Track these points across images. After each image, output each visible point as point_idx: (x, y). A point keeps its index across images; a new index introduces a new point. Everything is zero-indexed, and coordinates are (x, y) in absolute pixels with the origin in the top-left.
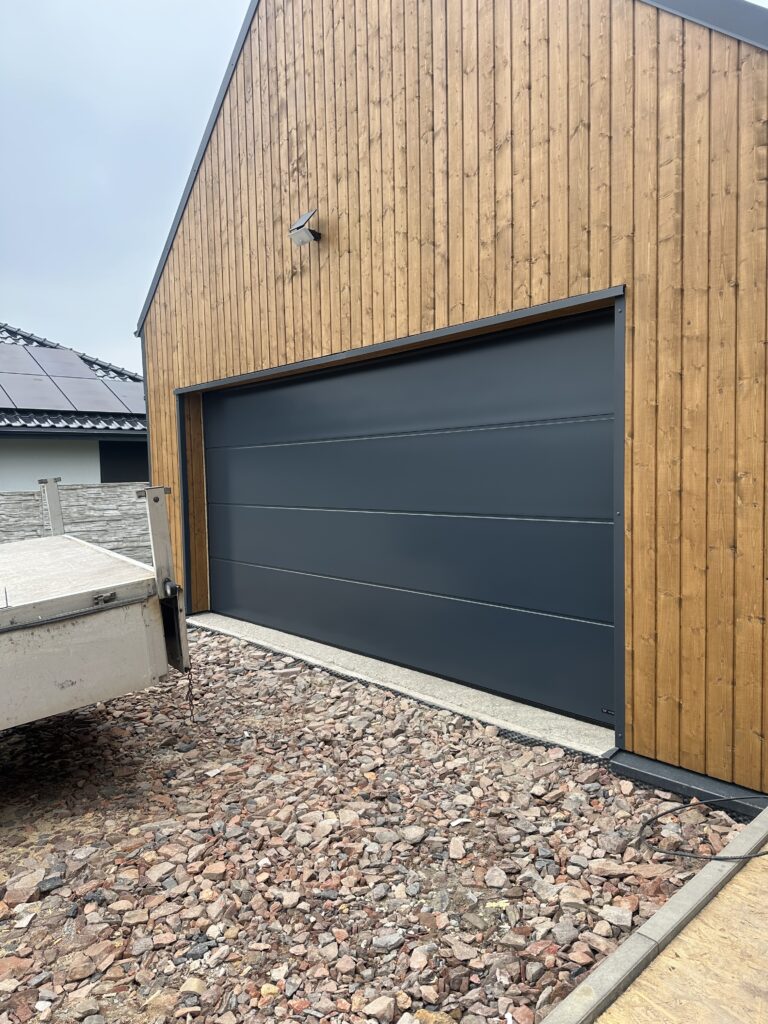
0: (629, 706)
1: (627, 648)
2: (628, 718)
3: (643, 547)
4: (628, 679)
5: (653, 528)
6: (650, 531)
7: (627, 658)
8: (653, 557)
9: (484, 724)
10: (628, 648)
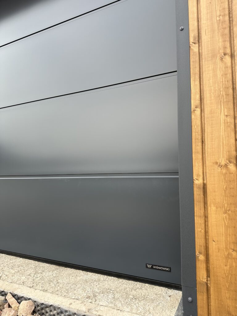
0: (201, 257)
1: (196, 182)
2: (201, 275)
3: (214, 56)
4: (199, 221)
5: (227, 31)
6: (223, 35)
7: (197, 194)
8: (229, 64)
9: (19, 299)
10: (198, 181)
